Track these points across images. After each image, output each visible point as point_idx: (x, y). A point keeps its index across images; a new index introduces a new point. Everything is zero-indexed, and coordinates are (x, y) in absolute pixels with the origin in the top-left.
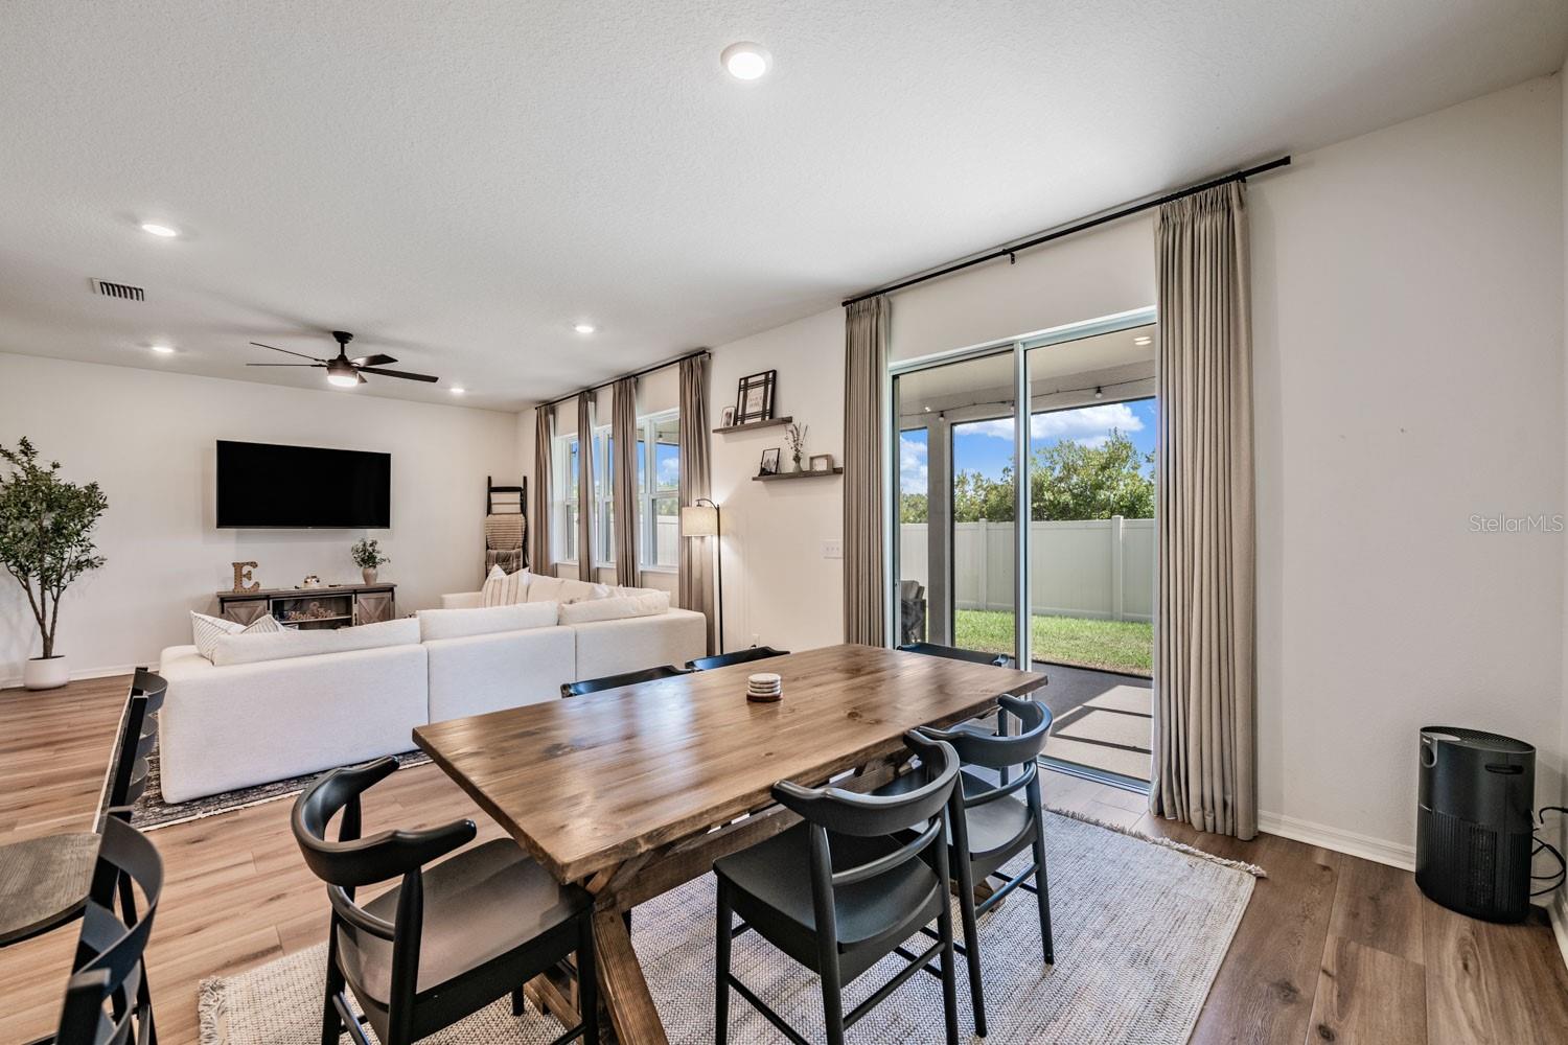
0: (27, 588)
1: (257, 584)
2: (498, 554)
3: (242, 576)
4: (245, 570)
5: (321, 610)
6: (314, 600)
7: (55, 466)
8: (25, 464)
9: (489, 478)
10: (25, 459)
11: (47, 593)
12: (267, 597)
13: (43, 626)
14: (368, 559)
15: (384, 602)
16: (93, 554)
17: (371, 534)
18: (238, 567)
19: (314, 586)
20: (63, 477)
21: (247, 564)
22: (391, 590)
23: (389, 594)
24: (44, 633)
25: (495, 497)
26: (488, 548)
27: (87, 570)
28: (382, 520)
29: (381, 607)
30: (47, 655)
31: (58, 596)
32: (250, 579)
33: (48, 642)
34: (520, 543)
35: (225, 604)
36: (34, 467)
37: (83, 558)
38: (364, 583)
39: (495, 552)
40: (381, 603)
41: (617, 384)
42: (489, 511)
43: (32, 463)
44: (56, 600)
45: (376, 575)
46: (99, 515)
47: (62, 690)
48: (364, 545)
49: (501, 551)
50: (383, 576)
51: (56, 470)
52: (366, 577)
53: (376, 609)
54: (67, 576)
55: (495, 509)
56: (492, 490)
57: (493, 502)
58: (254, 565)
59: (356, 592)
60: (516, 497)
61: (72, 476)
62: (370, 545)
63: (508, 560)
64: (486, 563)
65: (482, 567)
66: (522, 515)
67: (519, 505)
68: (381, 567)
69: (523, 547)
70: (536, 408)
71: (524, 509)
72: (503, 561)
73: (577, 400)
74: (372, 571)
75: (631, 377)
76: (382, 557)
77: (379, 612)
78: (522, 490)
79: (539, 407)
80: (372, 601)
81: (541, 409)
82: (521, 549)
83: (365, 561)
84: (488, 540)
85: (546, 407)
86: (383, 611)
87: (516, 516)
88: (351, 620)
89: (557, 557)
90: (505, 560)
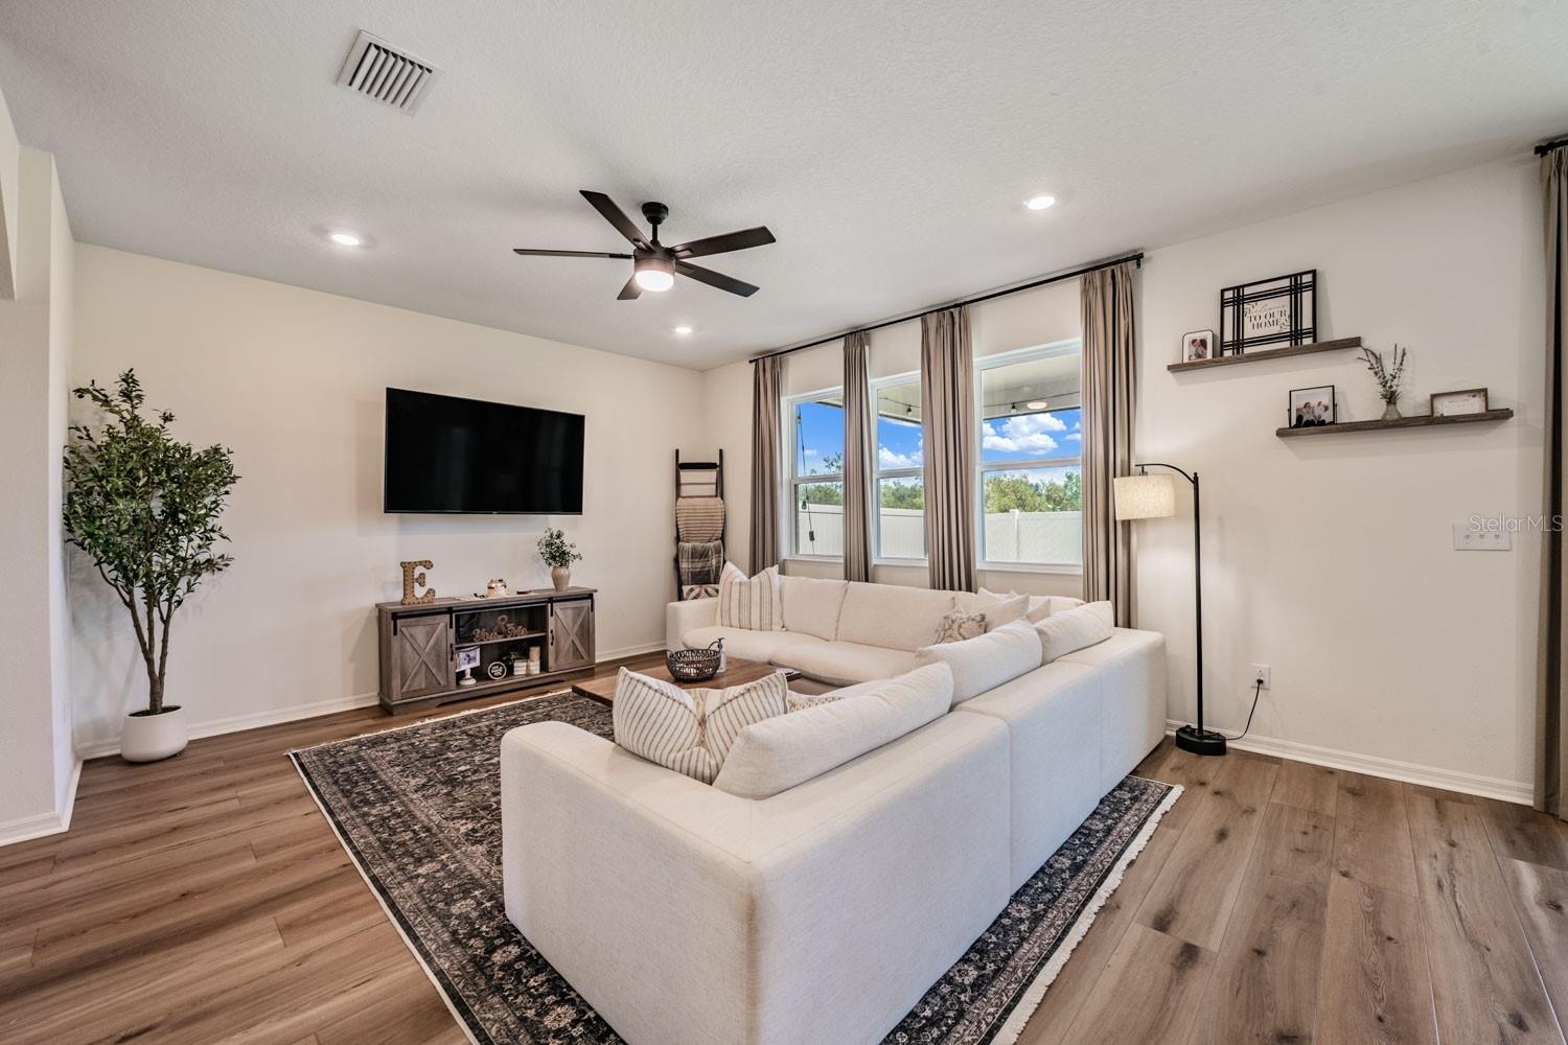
0: (131, 605)
1: (431, 592)
2: (694, 548)
3: (413, 580)
4: (419, 570)
5: (512, 625)
6: (501, 613)
7: (167, 418)
8: (125, 414)
9: (677, 451)
10: (127, 406)
11: (156, 612)
12: (449, 610)
13: (150, 661)
14: (557, 555)
15: (583, 614)
16: (217, 548)
17: (556, 522)
18: (408, 568)
19: (501, 594)
20: (175, 435)
21: (421, 563)
22: (590, 596)
23: (588, 603)
24: (151, 672)
25: (686, 476)
26: (678, 539)
27: (206, 576)
28: (571, 502)
29: (579, 622)
30: (156, 708)
31: (169, 616)
32: (422, 584)
33: (156, 683)
34: (719, 534)
35: (398, 621)
36: (135, 418)
37: (202, 558)
38: (553, 588)
39: (688, 545)
40: (578, 616)
41: (932, 320)
42: (678, 495)
43: (136, 412)
44: (166, 622)
45: (569, 576)
46: (227, 493)
47: (174, 763)
48: (551, 536)
49: (697, 544)
50: (578, 577)
51: (168, 425)
52: (557, 580)
53: (574, 622)
54: (182, 584)
55: (685, 490)
56: (680, 467)
57: (682, 481)
58: (428, 565)
59: (551, 600)
60: (711, 475)
61: (189, 435)
62: (559, 537)
63: (707, 555)
64: (676, 560)
65: (670, 564)
66: (719, 498)
67: (714, 486)
68: (573, 565)
69: (722, 538)
70: (751, 362)
71: (720, 491)
72: (701, 557)
73: (841, 343)
74: (563, 571)
75: (955, 306)
76: (574, 551)
77: (577, 627)
78: (717, 467)
79: (757, 360)
80: (570, 612)
81: (761, 362)
82: (720, 542)
83: (553, 558)
84: (678, 529)
85: (770, 358)
86: (582, 626)
87: (713, 500)
88: (545, 638)
89: (785, 552)
90: (703, 555)
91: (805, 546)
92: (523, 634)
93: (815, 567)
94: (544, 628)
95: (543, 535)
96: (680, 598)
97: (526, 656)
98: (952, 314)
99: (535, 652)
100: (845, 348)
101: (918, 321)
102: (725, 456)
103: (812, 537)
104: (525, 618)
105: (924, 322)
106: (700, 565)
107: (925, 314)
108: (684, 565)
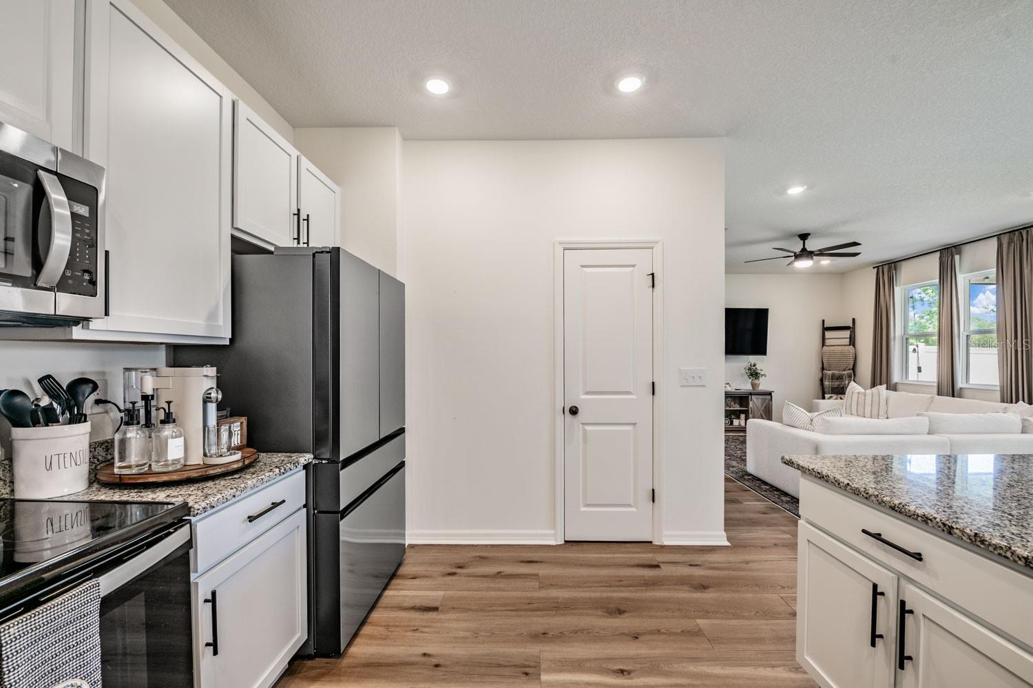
2: (833, 375)
5: (732, 403)
9: (824, 320)
14: (754, 374)
15: (767, 402)
17: (752, 359)
19: (728, 389)
22: (770, 394)
23: (769, 397)
25: (828, 334)
26: (823, 369)
28: (762, 350)
29: (764, 405)
34: (851, 367)
38: (751, 389)
39: (830, 372)
40: (764, 403)
42: (823, 345)
45: (759, 384)
48: (751, 365)
49: (835, 372)
50: (763, 385)
52: (753, 385)
53: (762, 405)
55: (828, 342)
56: (826, 329)
57: (826, 337)
59: (751, 394)
60: (847, 334)
62: (754, 366)
63: (842, 378)
64: (822, 380)
65: (818, 382)
66: (852, 346)
67: (848, 340)
68: (762, 379)
69: (854, 369)
70: (874, 268)
71: (852, 341)
72: (837, 379)
73: (938, 254)
74: (756, 381)
75: (1023, 229)
76: (762, 373)
77: (763, 408)
78: (851, 328)
79: (878, 267)
80: (760, 400)
81: (880, 269)
82: (852, 371)
83: (752, 375)
84: (823, 365)
85: (887, 266)
86: (765, 407)
87: (847, 347)
88: (747, 411)
89: (896, 377)
90: (840, 378)
91: (913, 376)
92: (737, 407)
93: (918, 387)
94: (747, 406)
95: (747, 365)
96: (824, 398)
97: (738, 418)
98: (1021, 233)
99: (743, 416)
100: (940, 258)
101: (995, 239)
102: (857, 322)
103: (919, 369)
104: (737, 401)
105: (999, 240)
106: (837, 383)
107: (1000, 235)
108: (826, 383)
